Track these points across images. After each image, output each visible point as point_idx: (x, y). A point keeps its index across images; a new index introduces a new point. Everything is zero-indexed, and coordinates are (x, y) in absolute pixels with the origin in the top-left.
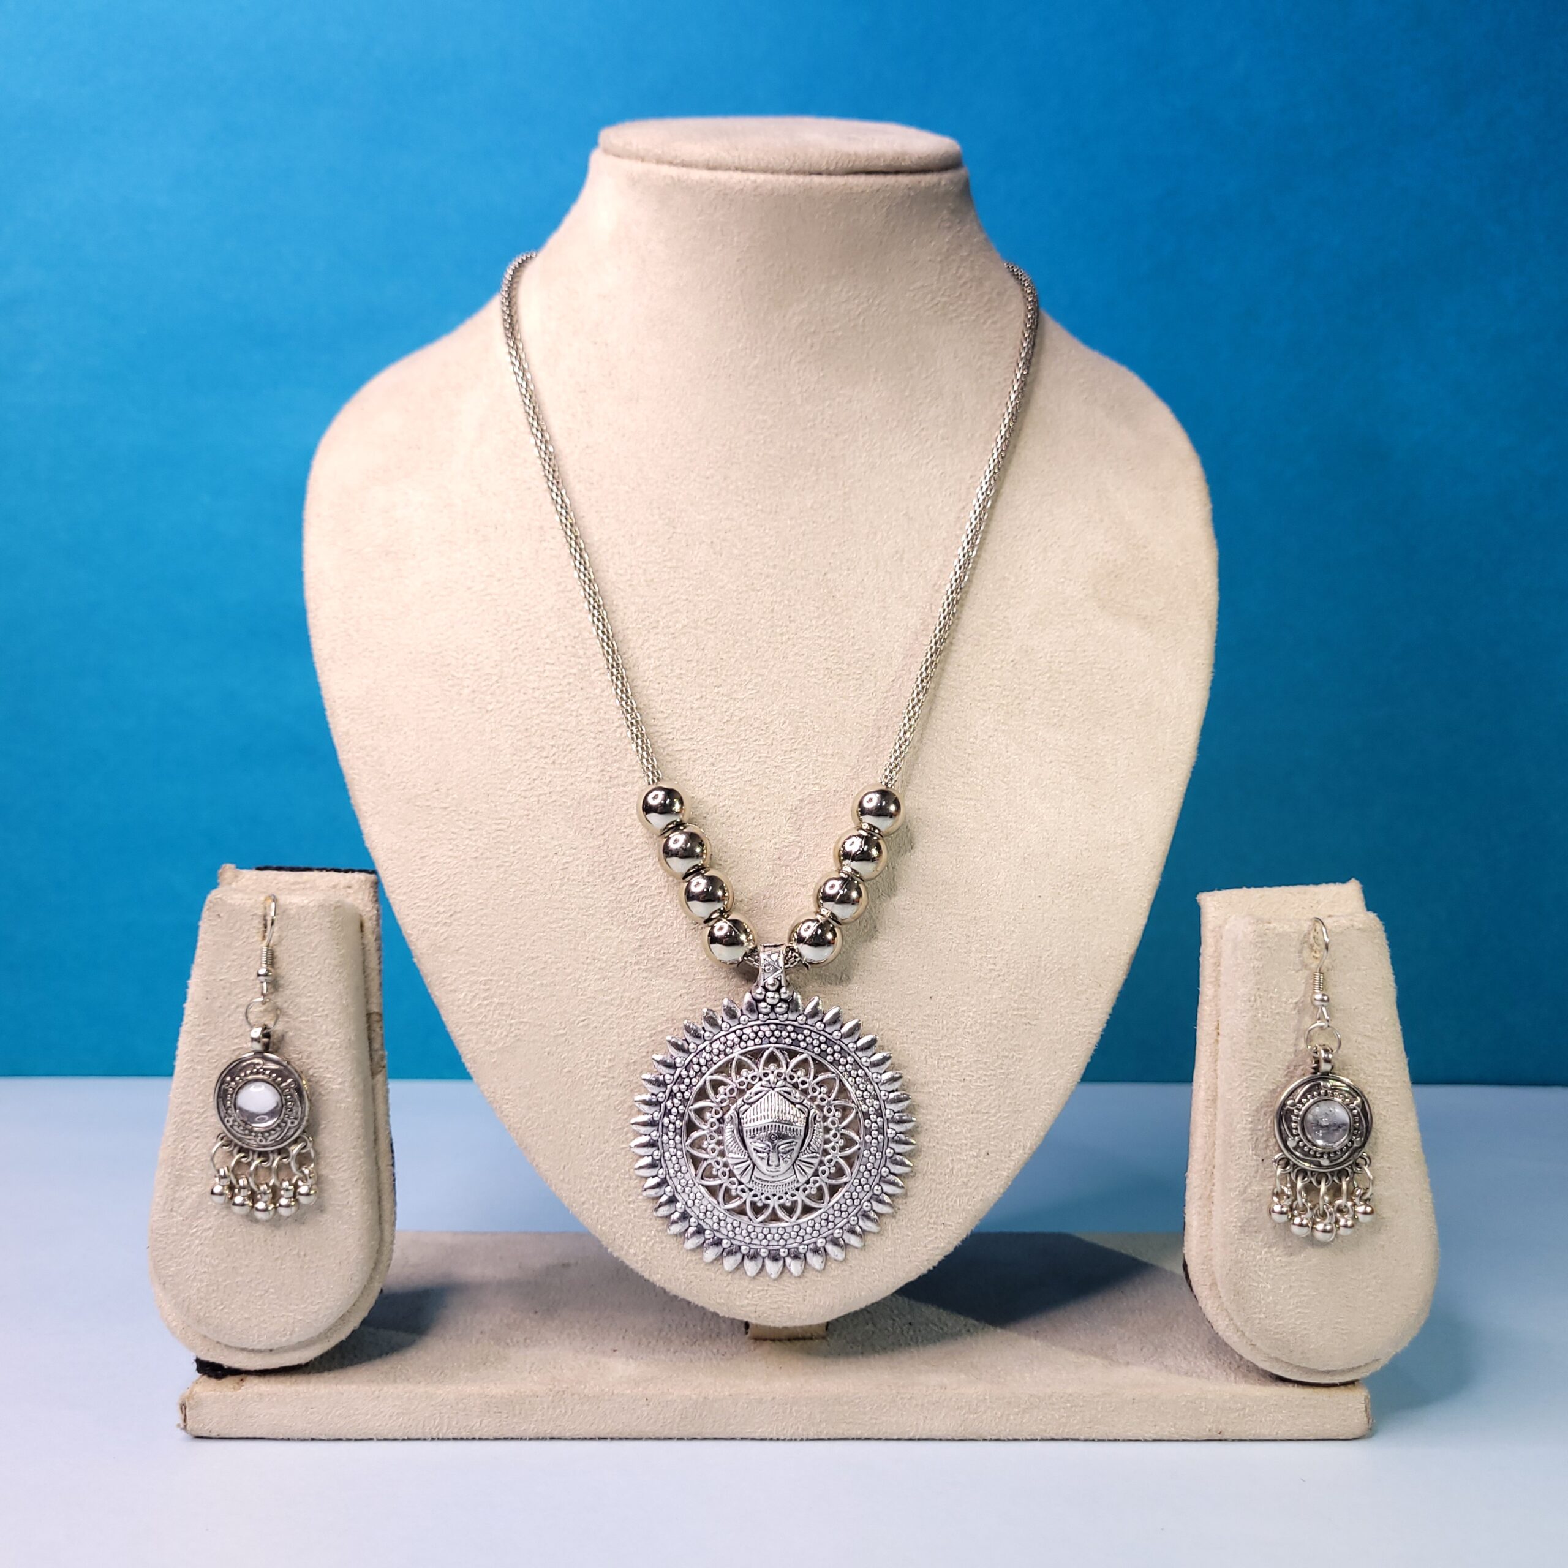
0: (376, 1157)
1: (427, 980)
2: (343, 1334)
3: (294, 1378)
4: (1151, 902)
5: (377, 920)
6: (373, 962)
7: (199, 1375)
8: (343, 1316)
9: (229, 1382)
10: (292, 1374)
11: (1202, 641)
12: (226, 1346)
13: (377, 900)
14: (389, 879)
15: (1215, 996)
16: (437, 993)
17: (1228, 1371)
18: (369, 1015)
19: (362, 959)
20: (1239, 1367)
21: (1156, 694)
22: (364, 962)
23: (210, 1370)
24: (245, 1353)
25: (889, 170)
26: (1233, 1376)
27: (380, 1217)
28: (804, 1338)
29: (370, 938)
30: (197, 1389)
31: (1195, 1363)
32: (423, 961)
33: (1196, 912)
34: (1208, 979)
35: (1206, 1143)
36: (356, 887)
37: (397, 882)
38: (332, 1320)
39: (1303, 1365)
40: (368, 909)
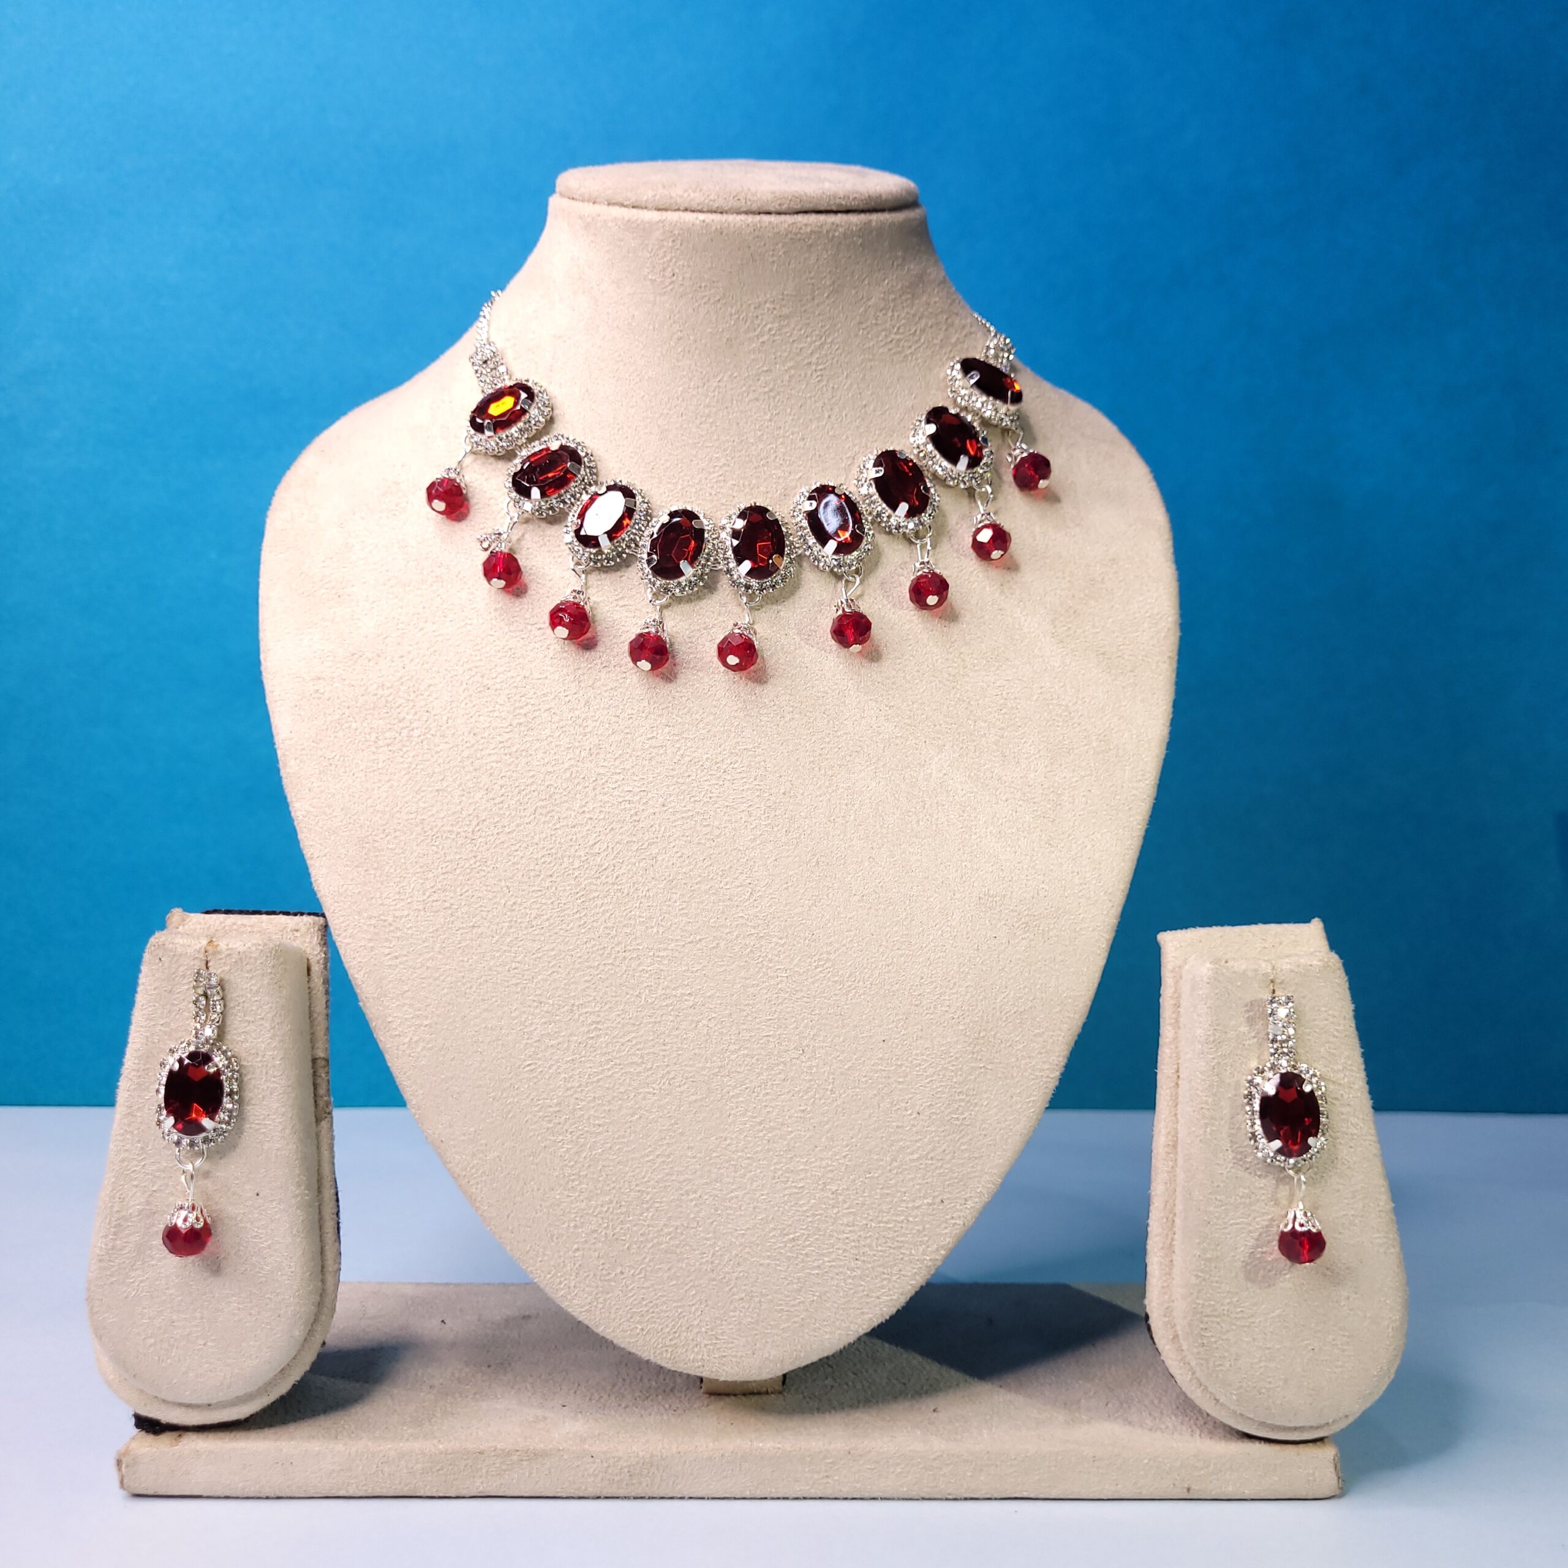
0: (320, 1206)
1: (373, 1025)
2: (284, 1388)
3: (233, 1434)
4: (1110, 943)
5: (325, 964)
6: (320, 1007)
7: (135, 1431)
8: (282, 1370)
9: (166, 1439)
10: (231, 1431)
11: (1161, 678)
12: (164, 1401)
13: (325, 944)
14: (335, 922)
15: (1176, 1038)
16: (382, 1038)
17: (1194, 1427)
18: (314, 1060)
19: (308, 1004)
20: (1205, 1423)
21: (1115, 730)
22: (310, 1007)
23: (148, 1425)
24: (183, 1409)
25: (841, 209)
26: (1198, 1432)
27: (323, 1267)
28: (759, 1393)
29: (317, 980)
30: (134, 1445)
31: (1160, 1419)
32: (368, 1005)
33: (1156, 951)
34: (1168, 1021)
35: (1167, 1190)
36: (303, 929)
37: (343, 925)
38: (272, 1375)
39: (1269, 1422)
40: (315, 953)
